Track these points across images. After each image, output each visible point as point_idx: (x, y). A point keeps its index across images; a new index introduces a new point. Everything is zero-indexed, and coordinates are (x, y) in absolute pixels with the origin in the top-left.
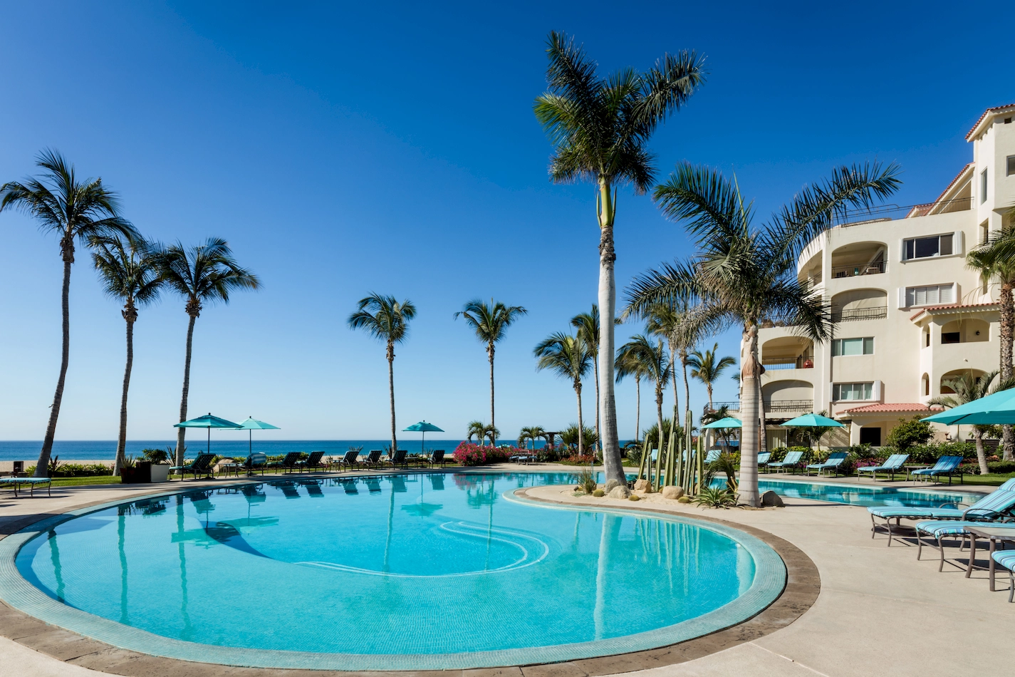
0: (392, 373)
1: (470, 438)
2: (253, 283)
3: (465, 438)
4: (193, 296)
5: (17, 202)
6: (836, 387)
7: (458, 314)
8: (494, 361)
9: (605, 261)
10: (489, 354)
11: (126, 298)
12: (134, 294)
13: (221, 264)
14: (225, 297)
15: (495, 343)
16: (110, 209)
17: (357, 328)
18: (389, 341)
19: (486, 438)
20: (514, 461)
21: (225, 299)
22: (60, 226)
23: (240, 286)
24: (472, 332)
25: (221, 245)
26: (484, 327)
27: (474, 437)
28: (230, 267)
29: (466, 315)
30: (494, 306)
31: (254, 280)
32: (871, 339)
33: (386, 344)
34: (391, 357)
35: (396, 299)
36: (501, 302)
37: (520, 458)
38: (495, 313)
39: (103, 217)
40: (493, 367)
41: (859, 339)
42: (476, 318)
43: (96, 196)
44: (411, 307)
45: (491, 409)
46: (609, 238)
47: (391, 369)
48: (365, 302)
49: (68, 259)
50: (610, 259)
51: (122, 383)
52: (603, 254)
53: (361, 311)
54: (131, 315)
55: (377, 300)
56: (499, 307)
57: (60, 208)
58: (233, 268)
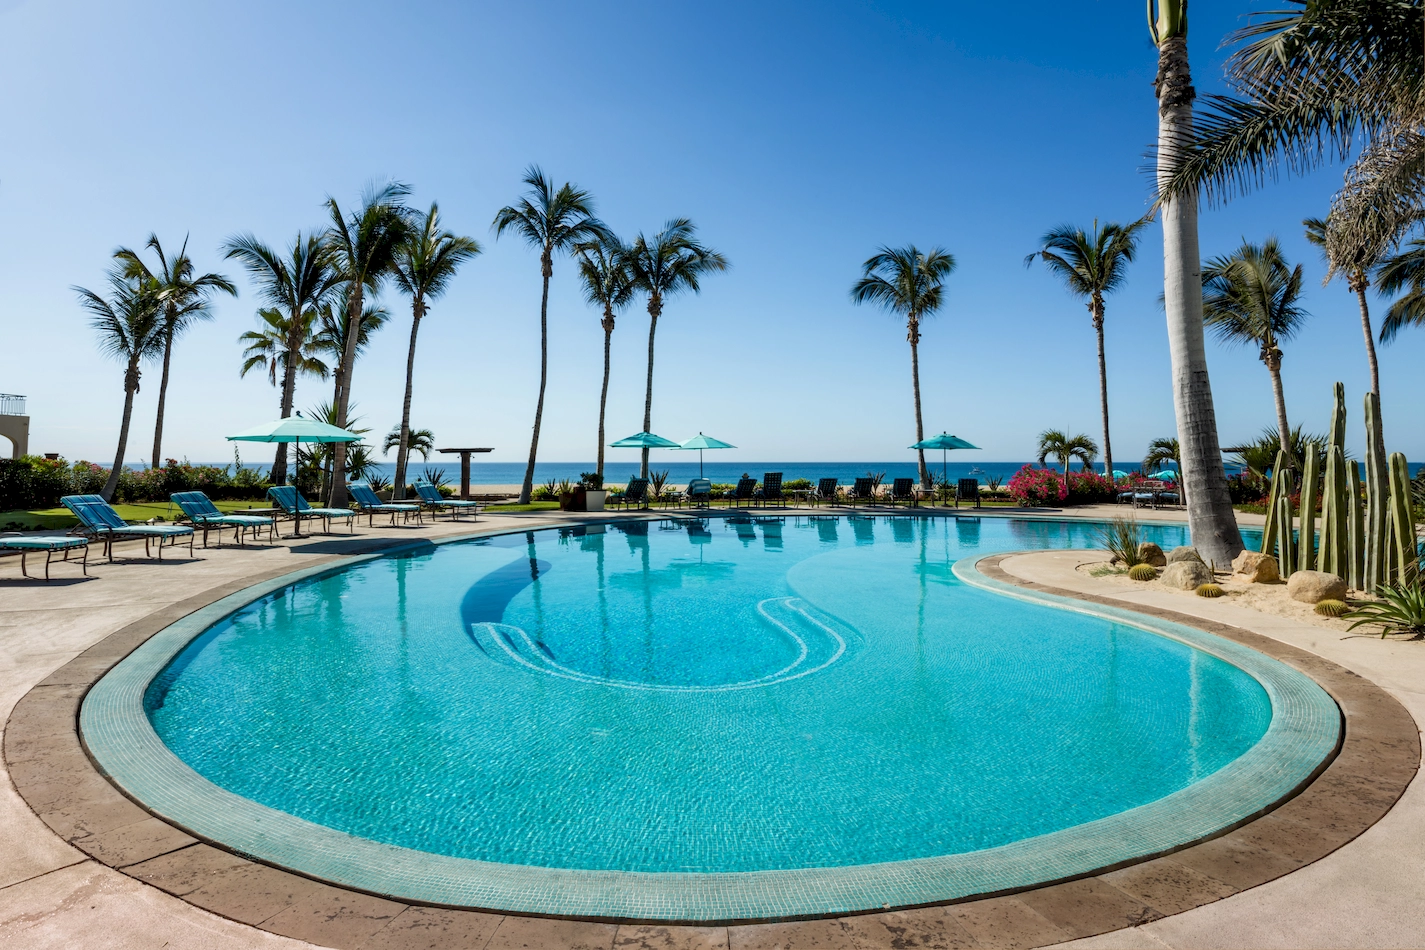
0: (915, 361)
1: (1042, 459)
2: (720, 263)
3: (1034, 459)
4: (655, 293)
5: (508, 225)
7: (1031, 257)
8: (1104, 325)
9: (1166, 106)
10: (1093, 314)
11: (605, 305)
12: (612, 300)
13: (683, 249)
14: (695, 286)
15: (1104, 294)
16: (585, 211)
17: (864, 301)
18: (910, 315)
19: (1074, 459)
20: (1129, 500)
21: (694, 288)
22: (541, 241)
23: (705, 271)
24: (1060, 282)
25: (683, 226)
26: (1082, 271)
27: (1052, 458)
28: (693, 249)
29: (1047, 256)
30: (1100, 231)
31: (721, 260)
33: (906, 319)
34: (915, 337)
35: (918, 249)
36: (1112, 223)
37: (1137, 495)
38: (1102, 242)
39: (577, 221)
40: (1102, 337)
42: (1064, 257)
43: (569, 201)
44: (945, 258)
45: (1102, 409)
46: (1177, 60)
47: (915, 355)
48: (873, 263)
49: (547, 274)
50: (1177, 100)
51: (600, 400)
52: (1162, 94)
53: (869, 277)
54: (609, 323)
55: (890, 256)
56: (1108, 232)
57: (541, 222)
58: (696, 250)
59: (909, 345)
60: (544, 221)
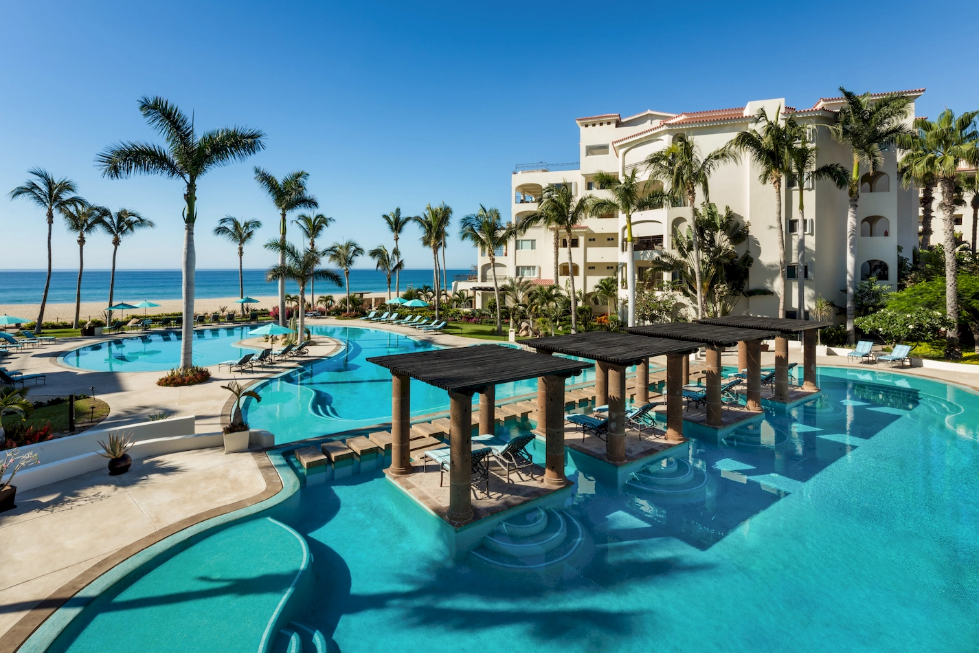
2: (152, 224)
4: (116, 235)
5: (21, 195)
6: (518, 268)
11: (79, 232)
12: (83, 230)
13: (132, 217)
15: (314, 239)
16: (75, 192)
17: (219, 235)
18: (239, 243)
22: (45, 205)
23: (143, 227)
26: (308, 229)
28: (137, 217)
29: (297, 223)
30: (315, 216)
31: (152, 222)
32: (535, 240)
33: (238, 246)
36: (319, 213)
38: (316, 220)
39: (70, 197)
41: (529, 240)
42: (302, 224)
43: (67, 187)
47: (241, 261)
48: (223, 221)
49: (50, 222)
53: (221, 226)
54: (82, 242)
55: (231, 220)
56: (317, 217)
57: (45, 195)
58: (139, 218)
59: (238, 256)
60: (47, 195)
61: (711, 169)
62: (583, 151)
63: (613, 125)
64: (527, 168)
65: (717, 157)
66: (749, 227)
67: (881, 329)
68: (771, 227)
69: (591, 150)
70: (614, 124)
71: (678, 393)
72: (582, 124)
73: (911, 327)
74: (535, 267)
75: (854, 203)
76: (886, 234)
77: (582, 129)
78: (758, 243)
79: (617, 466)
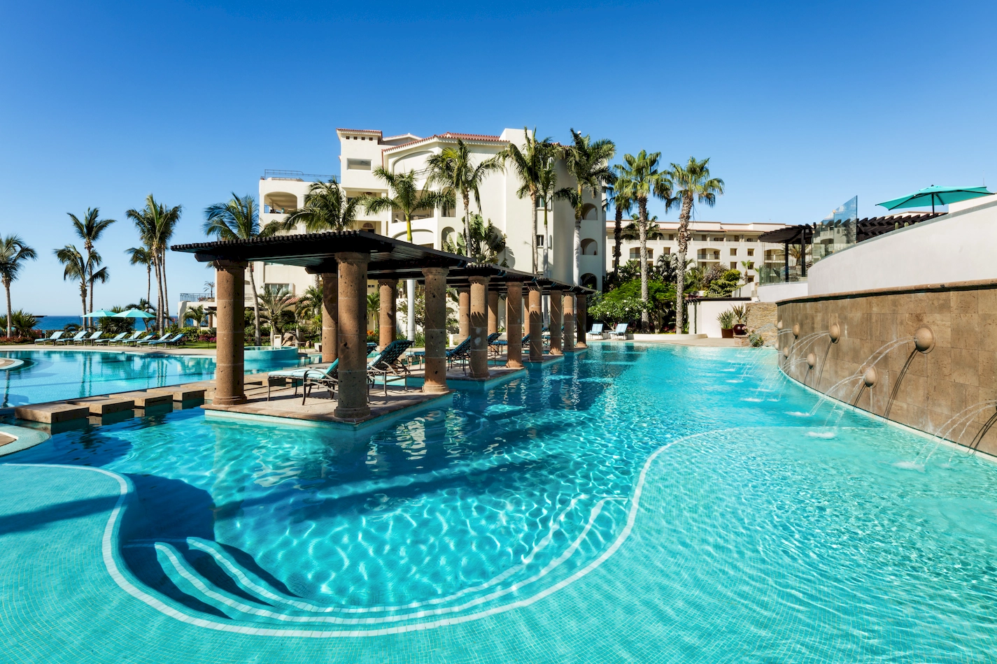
6: (267, 286)
61: (482, 177)
62: (344, 164)
63: (375, 142)
64: (279, 175)
65: (487, 166)
66: (506, 239)
67: (608, 313)
68: (526, 243)
69: (353, 163)
70: (377, 141)
71: (519, 321)
72: (343, 136)
73: (627, 309)
74: (288, 285)
75: (578, 225)
76: (595, 254)
77: (343, 140)
78: (512, 253)
79: (483, 381)
